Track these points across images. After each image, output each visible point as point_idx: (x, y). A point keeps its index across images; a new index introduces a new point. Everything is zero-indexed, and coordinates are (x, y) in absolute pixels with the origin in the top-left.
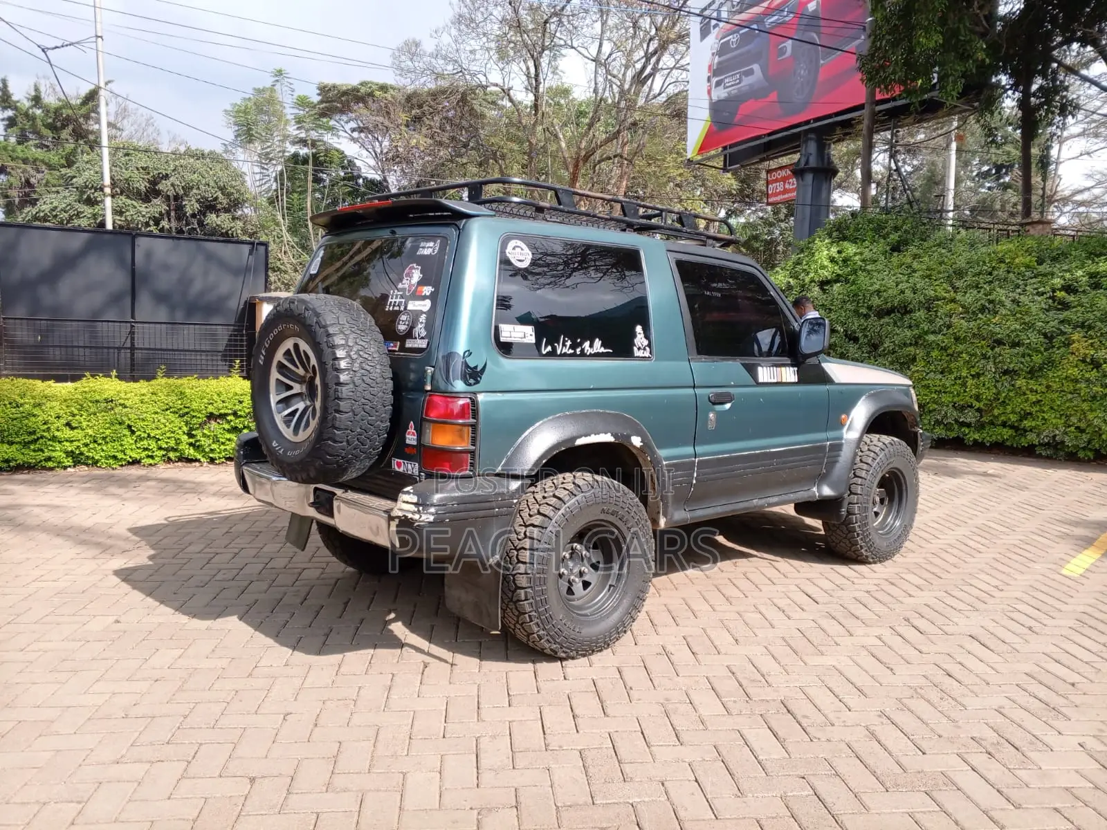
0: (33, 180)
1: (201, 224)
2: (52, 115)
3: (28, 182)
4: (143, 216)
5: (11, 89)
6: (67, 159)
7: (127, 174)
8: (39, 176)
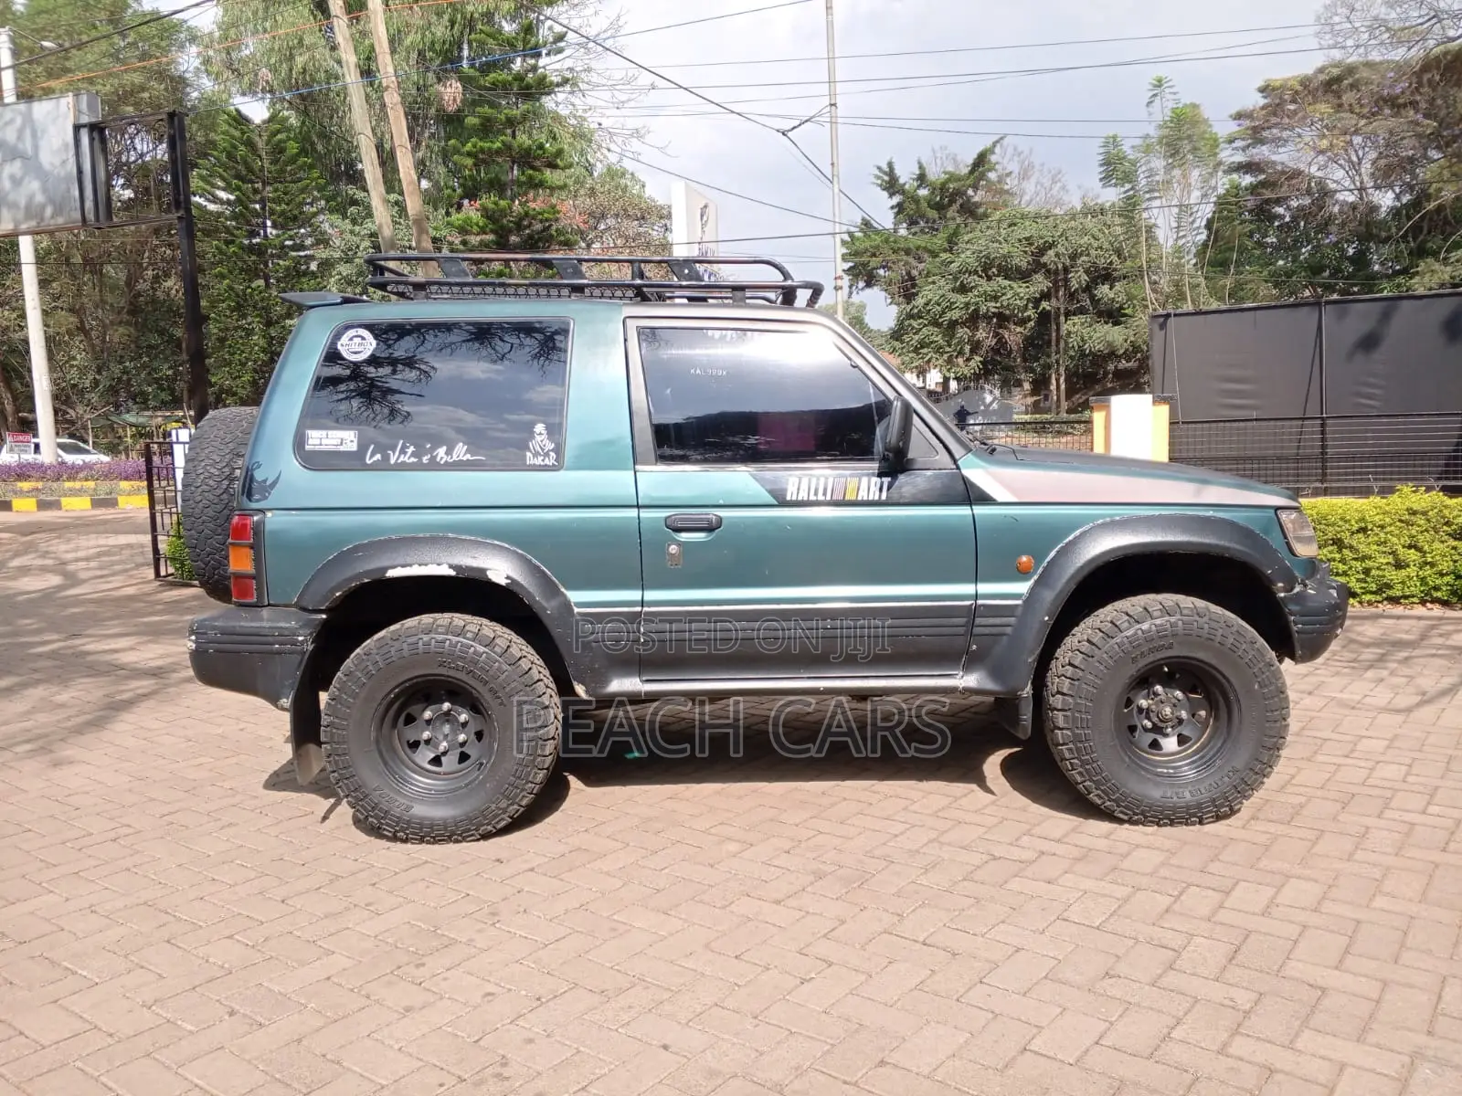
0: (915, 273)
1: (1092, 297)
2: (938, 192)
3: (909, 273)
4: (1021, 299)
5: (898, 172)
6: (950, 242)
7: (1005, 249)
8: (921, 266)
